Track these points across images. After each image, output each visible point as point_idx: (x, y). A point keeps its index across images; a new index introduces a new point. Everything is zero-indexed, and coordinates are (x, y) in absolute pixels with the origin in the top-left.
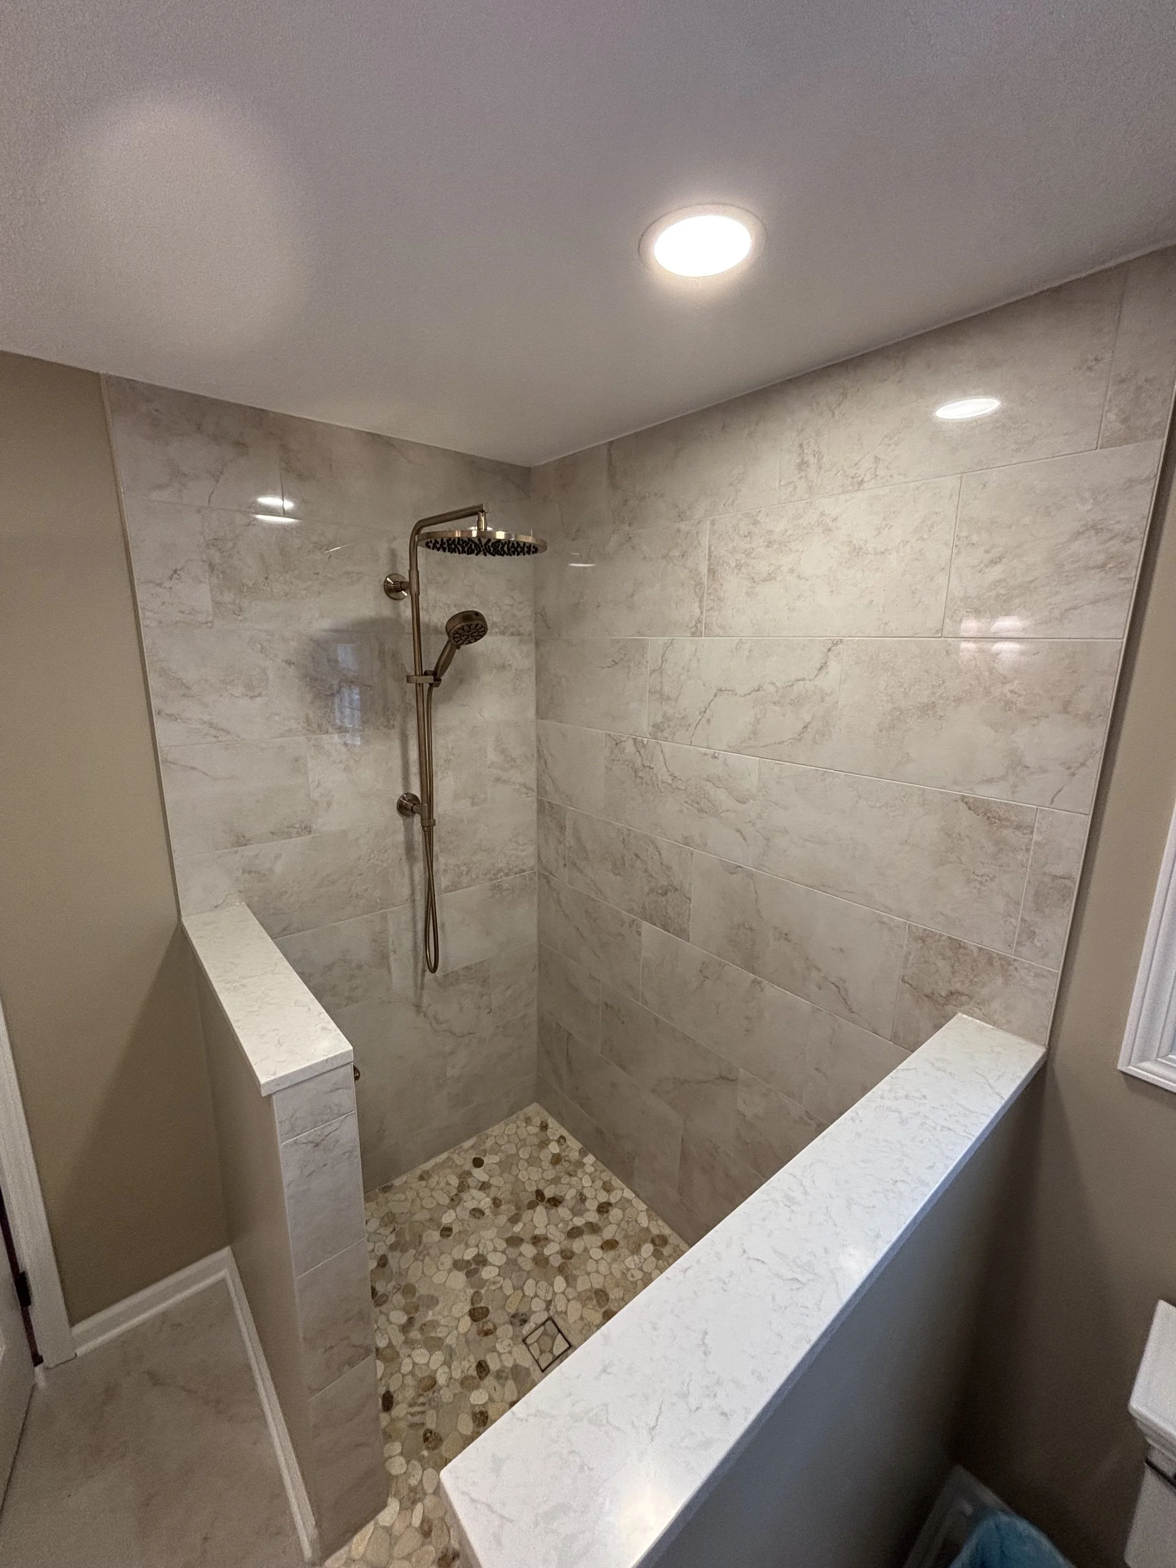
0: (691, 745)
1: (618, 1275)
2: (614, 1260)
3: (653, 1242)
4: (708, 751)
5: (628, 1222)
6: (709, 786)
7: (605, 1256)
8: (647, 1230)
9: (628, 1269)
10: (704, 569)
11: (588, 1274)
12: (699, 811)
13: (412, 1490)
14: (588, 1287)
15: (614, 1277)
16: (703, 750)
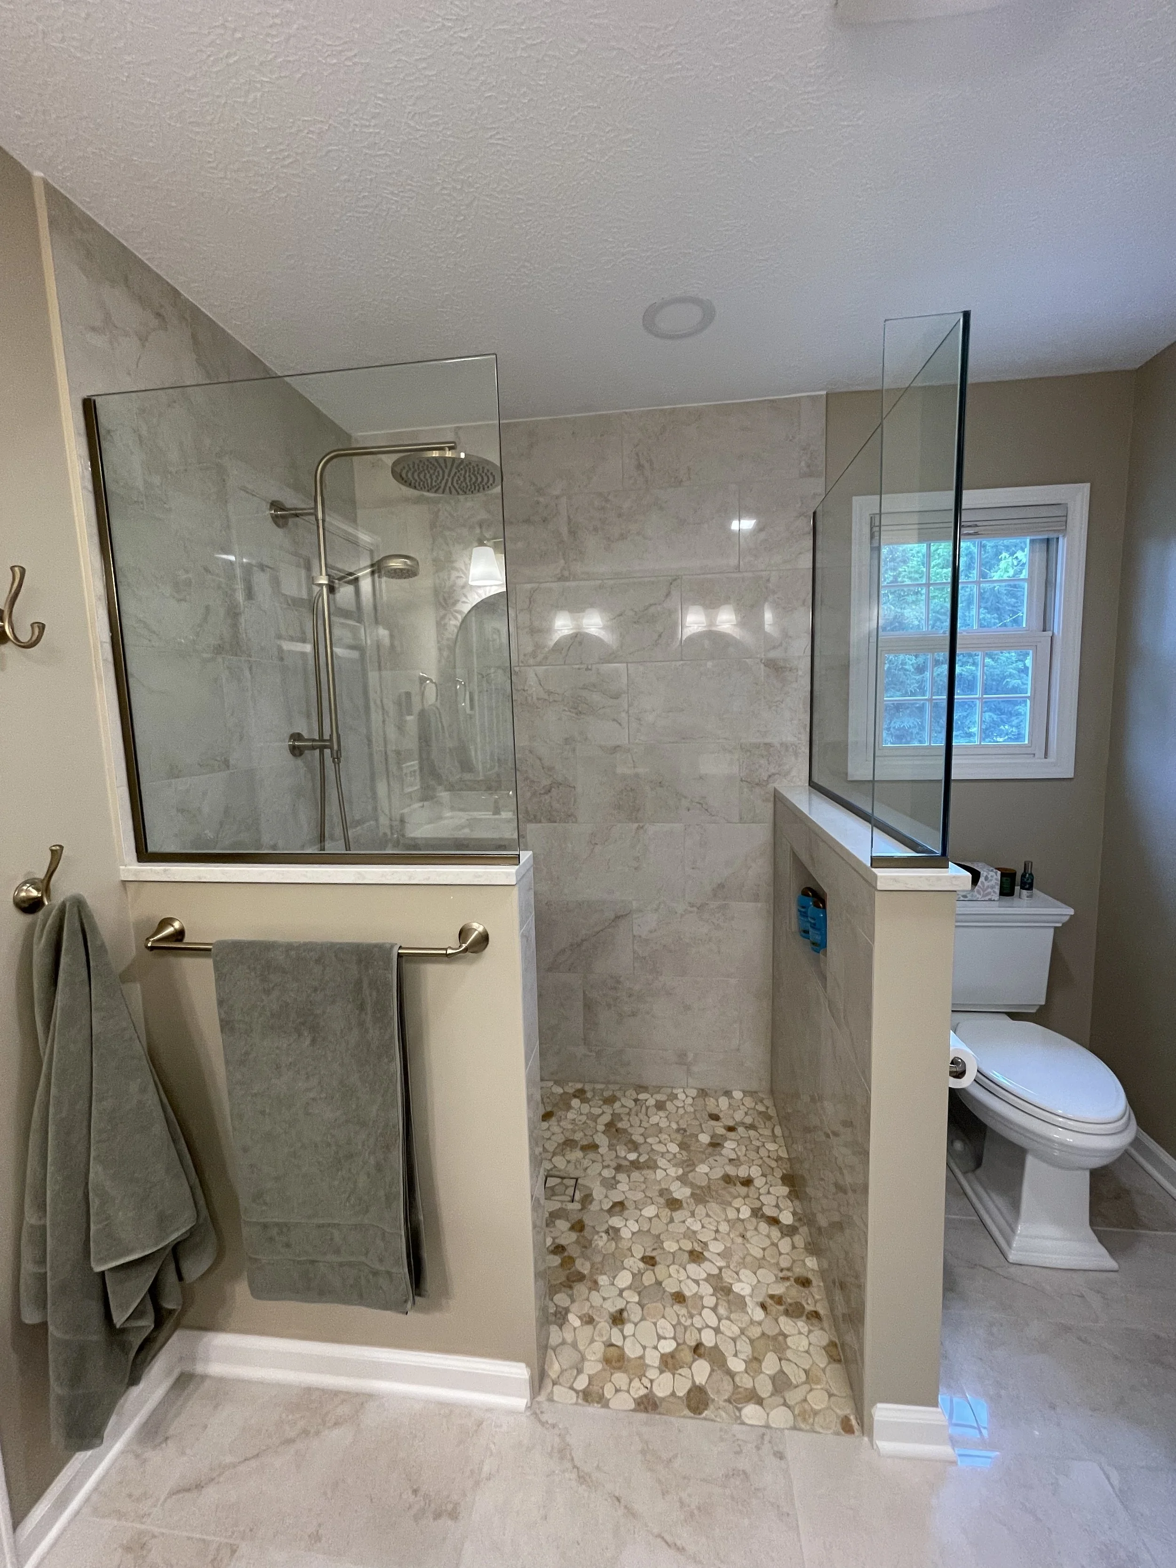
0: (565, 664)
1: (570, 1127)
2: (559, 1121)
3: (575, 1096)
4: (582, 666)
5: (548, 1098)
6: (585, 693)
7: (550, 1123)
8: (565, 1093)
9: (574, 1120)
10: (564, 530)
11: (549, 1139)
12: (577, 714)
13: (555, 1314)
14: (556, 1145)
15: (568, 1130)
16: (577, 666)
